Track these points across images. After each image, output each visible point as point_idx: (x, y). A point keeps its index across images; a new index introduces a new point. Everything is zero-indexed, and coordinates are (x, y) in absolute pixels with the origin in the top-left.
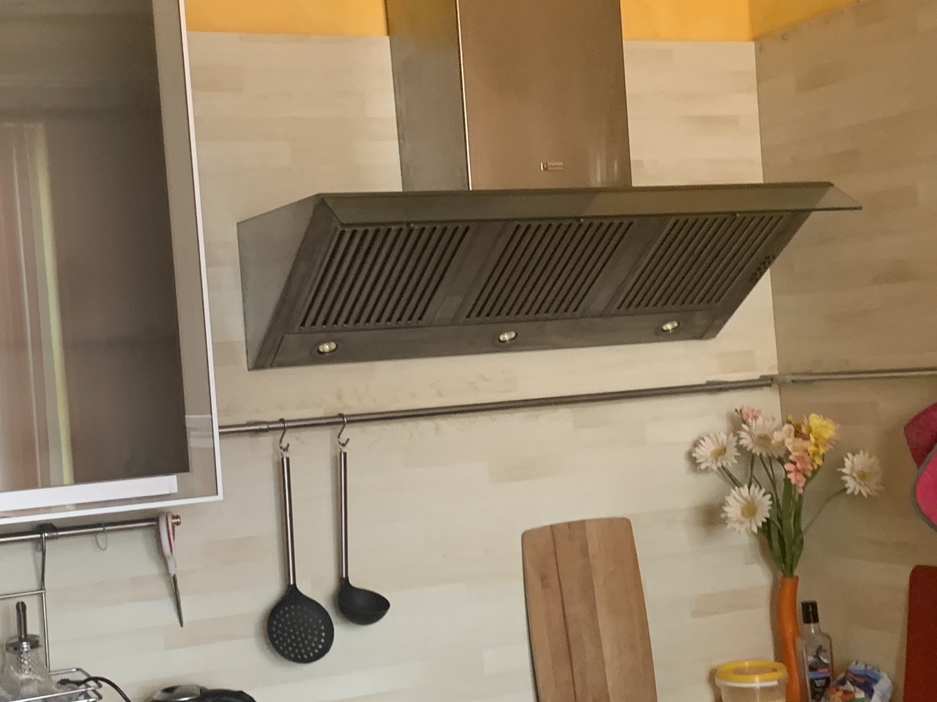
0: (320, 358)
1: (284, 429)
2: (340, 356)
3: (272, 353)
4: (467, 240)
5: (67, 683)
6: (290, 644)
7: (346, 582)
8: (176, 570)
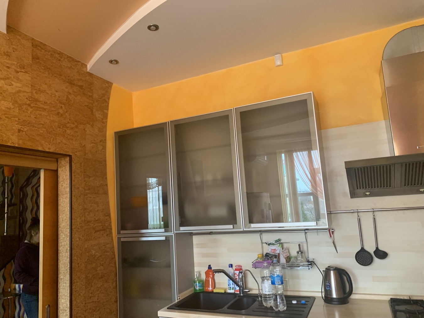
0: (366, 196)
1: (358, 212)
2: (371, 195)
3: (353, 195)
4: (392, 168)
5: (308, 261)
6: (361, 261)
7: (377, 248)
8: (333, 241)
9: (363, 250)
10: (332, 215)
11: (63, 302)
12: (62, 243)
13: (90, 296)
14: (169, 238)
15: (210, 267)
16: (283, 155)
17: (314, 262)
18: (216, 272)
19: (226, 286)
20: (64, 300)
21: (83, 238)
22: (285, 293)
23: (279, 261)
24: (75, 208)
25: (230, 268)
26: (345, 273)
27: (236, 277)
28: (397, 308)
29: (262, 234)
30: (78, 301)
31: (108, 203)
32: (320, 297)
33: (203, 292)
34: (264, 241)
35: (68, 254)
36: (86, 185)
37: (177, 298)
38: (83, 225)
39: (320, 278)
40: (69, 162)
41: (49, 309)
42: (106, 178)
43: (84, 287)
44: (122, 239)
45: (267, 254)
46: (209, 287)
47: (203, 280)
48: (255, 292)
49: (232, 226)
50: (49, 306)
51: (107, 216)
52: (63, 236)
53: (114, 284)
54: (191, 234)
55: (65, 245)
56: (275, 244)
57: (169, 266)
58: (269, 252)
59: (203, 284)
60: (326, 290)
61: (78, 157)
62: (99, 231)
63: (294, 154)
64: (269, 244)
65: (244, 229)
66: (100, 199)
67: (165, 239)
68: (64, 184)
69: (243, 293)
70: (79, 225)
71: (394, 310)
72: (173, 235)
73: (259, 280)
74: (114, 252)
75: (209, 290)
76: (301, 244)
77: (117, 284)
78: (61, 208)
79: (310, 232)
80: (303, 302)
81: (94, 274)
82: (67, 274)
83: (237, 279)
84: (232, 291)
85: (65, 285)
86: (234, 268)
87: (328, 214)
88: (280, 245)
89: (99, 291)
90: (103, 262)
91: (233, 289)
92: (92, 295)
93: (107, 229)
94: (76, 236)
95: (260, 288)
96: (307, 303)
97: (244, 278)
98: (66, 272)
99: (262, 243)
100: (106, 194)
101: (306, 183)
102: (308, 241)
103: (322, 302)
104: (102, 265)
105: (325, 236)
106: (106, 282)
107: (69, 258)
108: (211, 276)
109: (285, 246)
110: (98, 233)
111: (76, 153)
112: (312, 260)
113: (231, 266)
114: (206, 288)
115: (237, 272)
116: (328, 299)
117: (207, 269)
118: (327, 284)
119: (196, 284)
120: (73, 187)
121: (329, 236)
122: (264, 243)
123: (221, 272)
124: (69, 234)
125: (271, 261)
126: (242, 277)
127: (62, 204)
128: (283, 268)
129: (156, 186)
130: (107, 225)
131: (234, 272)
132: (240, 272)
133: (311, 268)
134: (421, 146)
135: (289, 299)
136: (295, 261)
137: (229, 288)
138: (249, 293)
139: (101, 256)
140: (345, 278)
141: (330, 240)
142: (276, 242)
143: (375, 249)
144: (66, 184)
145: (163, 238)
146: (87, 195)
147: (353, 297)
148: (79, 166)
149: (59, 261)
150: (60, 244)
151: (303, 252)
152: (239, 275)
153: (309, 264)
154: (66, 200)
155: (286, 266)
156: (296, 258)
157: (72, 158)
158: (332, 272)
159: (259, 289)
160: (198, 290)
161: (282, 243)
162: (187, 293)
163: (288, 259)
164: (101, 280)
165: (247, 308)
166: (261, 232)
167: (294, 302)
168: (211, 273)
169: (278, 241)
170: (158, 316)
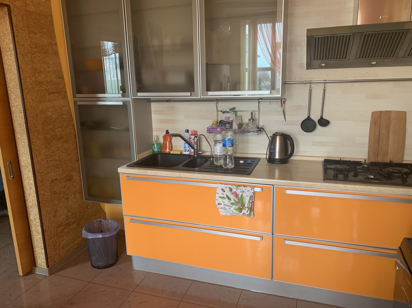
0: (321, 67)
1: (311, 83)
2: (326, 67)
3: (309, 66)
4: (351, 38)
5: (258, 128)
6: (306, 128)
7: (322, 117)
8: (284, 110)
9: (309, 118)
10: (287, 85)
11: (24, 159)
12: (13, 103)
13: (51, 155)
14: (126, 103)
15: (167, 132)
16: (247, 26)
17: (263, 129)
18: (173, 136)
19: (182, 149)
20: (25, 158)
21: (37, 100)
22: (234, 155)
23: (231, 127)
24: (23, 68)
25: (187, 133)
26: (290, 139)
27: (192, 141)
28: (329, 166)
29: (218, 103)
30: (39, 159)
31: (59, 65)
32: (264, 158)
33: (161, 154)
34: (219, 109)
35: (22, 115)
36: (32, 42)
37: (136, 158)
38: (35, 86)
39: (267, 142)
40: (7, 13)
41: (10, 165)
42: (55, 36)
43: (44, 146)
44: (78, 102)
45: (221, 121)
46: (167, 149)
47: (161, 143)
48: (208, 154)
49: (190, 93)
50: (10, 162)
51: (60, 78)
52: (14, 97)
53: (74, 145)
54: (149, 101)
55: (18, 105)
56: (229, 112)
57: (127, 130)
58: (223, 120)
59: (161, 146)
60: (270, 153)
61: (18, 9)
62: (53, 93)
63: (259, 26)
64: (224, 112)
65: (201, 97)
66: (50, 59)
67: (122, 104)
68: (6, 39)
69: (197, 155)
70: (30, 86)
71: (325, 167)
72: (130, 101)
73: (212, 144)
74: (72, 115)
75: (167, 152)
76: (253, 112)
77: (77, 145)
78: (7, 66)
79: (263, 102)
80: (249, 161)
81: (52, 135)
82: (25, 134)
83: (192, 142)
84: (187, 153)
85: (23, 143)
86: (190, 133)
87: (282, 84)
88: (234, 113)
89: (60, 151)
90: (61, 124)
91: (188, 151)
92: (53, 154)
93: (62, 92)
94: (28, 97)
95: (213, 151)
96: (252, 163)
97: (198, 141)
98: (22, 132)
99: (218, 111)
100: (56, 54)
101: (267, 58)
102: (261, 110)
103: (266, 162)
104: (60, 127)
105: (277, 105)
106: (66, 142)
107: (24, 118)
108: (169, 140)
109: (239, 114)
110: (52, 95)
111: (15, 3)
112: (262, 127)
113: (187, 131)
114: (164, 150)
115: (193, 137)
116: (271, 160)
117: (165, 133)
118: (272, 147)
119: (155, 147)
120: (17, 43)
121: (281, 105)
122: (219, 111)
123: (177, 136)
124: (20, 95)
125: (225, 127)
126: (197, 140)
127: (7, 62)
128: (235, 133)
129: (113, 53)
130: (61, 88)
131: (190, 137)
132: (195, 137)
133: (260, 133)
134: (384, 16)
135: (237, 159)
136: (246, 128)
137: (185, 150)
138: (202, 154)
139: (58, 118)
140: (289, 142)
141: (281, 109)
142: (230, 110)
143: (319, 118)
144: (8, 39)
145: (121, 103)
146: (34, 54)
147: (293, 158)
148: (21, 19)
149: (13, 121)
150: (12, 105)
151: (255, 120)
152: (194, 139)
153: (259, 130)
154: (11, 58)
155: (237, 132)
156: (248, 125)
157: (11, 9)
158: (278, 138)
159: (211, 152)
160: (156, 151)
161: (236, 112)
162: (146, 154)
163: (240, 125)
164: (61, 141)
165: (200, 166)
166: (217, 100)
167: (241, 162)
168: (168, 137)
169: (232, 110)
170: (119, 172)
